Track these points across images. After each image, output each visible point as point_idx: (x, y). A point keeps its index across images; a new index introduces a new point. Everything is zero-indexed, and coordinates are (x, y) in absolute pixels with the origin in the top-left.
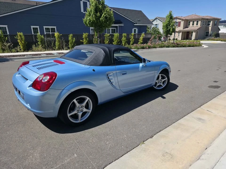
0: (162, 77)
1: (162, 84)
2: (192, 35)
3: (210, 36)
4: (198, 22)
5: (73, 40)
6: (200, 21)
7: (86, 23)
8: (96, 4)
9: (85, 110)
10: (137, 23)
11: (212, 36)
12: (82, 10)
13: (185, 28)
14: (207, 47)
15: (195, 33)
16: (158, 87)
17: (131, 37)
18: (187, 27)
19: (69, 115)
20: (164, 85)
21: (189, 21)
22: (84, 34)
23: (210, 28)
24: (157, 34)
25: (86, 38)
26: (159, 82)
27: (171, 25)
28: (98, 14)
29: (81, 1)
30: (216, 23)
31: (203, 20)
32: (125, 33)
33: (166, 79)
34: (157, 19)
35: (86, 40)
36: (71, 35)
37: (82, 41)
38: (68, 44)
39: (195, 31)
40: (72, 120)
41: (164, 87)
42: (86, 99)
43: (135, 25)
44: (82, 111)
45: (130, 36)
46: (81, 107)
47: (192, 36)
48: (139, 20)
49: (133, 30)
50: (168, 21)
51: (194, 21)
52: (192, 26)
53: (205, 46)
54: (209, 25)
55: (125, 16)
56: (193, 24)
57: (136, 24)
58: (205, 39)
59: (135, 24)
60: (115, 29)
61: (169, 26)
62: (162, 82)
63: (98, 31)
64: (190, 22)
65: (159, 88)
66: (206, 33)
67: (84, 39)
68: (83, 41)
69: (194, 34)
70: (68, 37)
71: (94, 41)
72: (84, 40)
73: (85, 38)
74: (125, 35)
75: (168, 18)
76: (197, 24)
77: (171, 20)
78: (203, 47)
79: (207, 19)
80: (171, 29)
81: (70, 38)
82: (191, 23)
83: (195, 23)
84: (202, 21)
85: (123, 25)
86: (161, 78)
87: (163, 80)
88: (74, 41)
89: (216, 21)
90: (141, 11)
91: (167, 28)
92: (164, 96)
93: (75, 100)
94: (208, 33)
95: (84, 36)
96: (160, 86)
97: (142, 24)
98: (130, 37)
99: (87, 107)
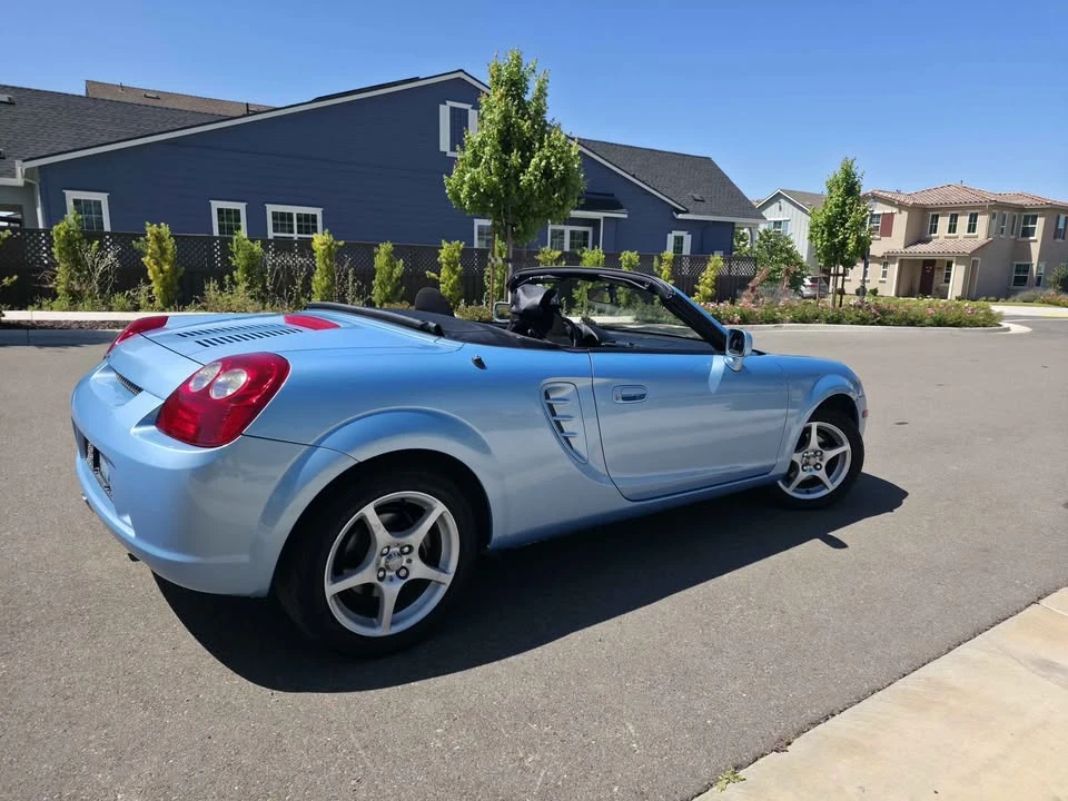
0: (821, 440)
1: (822, 474)
2: (948, 275)
3: (1038, 284)
4: (973, 218)
5: (394, 267)
6: (983, 214)
7: (457, 197)
8: (506, 117)
9: (419, 570)
10: (690, 208)
11: (1046, 287)
12: (445, 145)
13: (915, 244)
14: (1026, 329)
15: (963, 268)
16: (804, 490)
17: (662, 271)
18: (927, 241)
19: (331, 589)
20: (832, 482)
21: (931, 213)
22: (445, 245)
23: (1035, 249)
24: (781, 262)
25: (452, 265)
26: (807, 464)
27: (847, 225)
28: (515, 158)
29: (441, 106)
30: (1061, 226)
31: (998, 209)
32: (632, 251)
33: (847, 447)
34: (782, 201)
35: (454, 271)
36: (385, 248)
37: (433, 275)
38: (371, 288)
39: (961, 259)
40: (348, 616)
41: (832, 487)
42: (432, 509)
43: (680, 216)
44: (403, 573)
45: (656, 263)
46: (402, 553)
47: (948, 281)
48: (697, 196)
49: (671, 238)
50: (836, 206)
51: (957, 215)
52: (946, 237)
53: (1016, 329)
54: (1028, 232)
55: (633, 176)
56: (952, 229)
57: (687, 212)
58: (1013, 298)
59: (679, 212)
60: (586, 233)
61: (843, 225)
62: (824, 464)
63: (509, 235)
64: (936, 218)
65: (808, 492)
66: (1017, 271)
67: (444, 265)
68: (439, 276)
69: (958, 274)
70: (373, 255)
71: (489, 277)
72: (444, 273)
73: (449, 264)
74: (630, 260)
75: (834, 189)
76: (972, 228)
77: (849, 201)
78: (1008, 329)
79: (1021, 208)
80: (848, 238)
81: (380, 261)
82: (943, 223)
83: (963, 221)
84: (994, 216)
85: (625, 216)
86: (820, 444)
87: (830, 454)
88: (397, 272)
89: (1063, 217)
90: (708, 158)
91: (829, 235)
92: (836, 534)
93: (368, 510)
94: (1027, 268)
95: (443, 255)
96: (814, 482)
97: (713, 214)
98: (655, 270)
99: (431, 553)
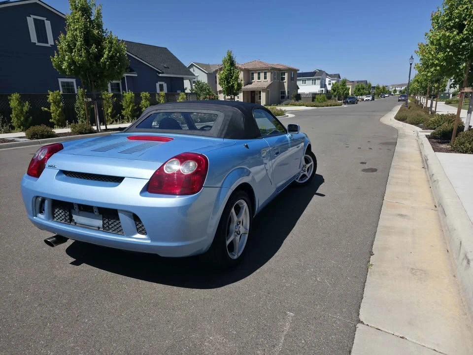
1: (306, 173)
2: (260, 96)
3: (288, 98)
4: (265, 74)
5: (23, 106)
6: (268, 72)
7: (60, 68)
8: (86, 27)
9: (242, 230)
10: (164, 71)
11: (291, 99)
12: (34, 38)
13: (247, 84)
14: (293, 116)
15: (265, 93)
17: (161, 100)
18: (251, 83)
19: (227, 243)
21: (251, 72)
22: (51, 93)
23: (286, 85)
24: (206, 94)
25: (57, 103)
27: (233, 78)
28: (94, 49)
29: (28, 18)
30: (292, 76)
31: (273, 70)
32: (146, 92)
33: (312, 163)
34: (194, 67)
35: (59, 107)
36: (15, 96)
37: (46, 109)
38: (11, 119)
39: (264, 90)
41: (308, 177)
43: (160, 75)
45: (157, 97)
46: (238, 225)
47: (260, 99)
48: (165, 65)
49: (158, 85)
50: (228, 70)
51: (266, 72)
52: (258, 82)
53: (290, 116)
54: (283, 79)
55: (136, 56)
56: (259, 78)
57: (163, 73)
58: (282, 104)
59: (160, 73)
61: (231, 78)
62: (306, 169)
63: (93, 86)
64: (253, 74)
65: (303, 180)
66: (281, 94)
67: (52, 104)
68: (50, 109)
69: (263, 95)
70: (7, 102)
71: (77, 108)
72: (53, 108)
73: (55, 102)
74: (146, 97)
75: (226, 64)
76: (265, 78)
77: (232, 68)
78: (288, 116)
79: (279, 70)
80: (234, 84)
81: (13, 103)
82: (256, 76)
83: (262, 75)
84: (272, 73)
85: (136, 75)
88: (25, 109)
89: (292, 73)
91: (227, 83)
92: (317, 192)
93: (233, 210)
94: (284, 93)
95: (50, 98)
96: (304, 176)
97: (173, 74)
98: (157, 100)
